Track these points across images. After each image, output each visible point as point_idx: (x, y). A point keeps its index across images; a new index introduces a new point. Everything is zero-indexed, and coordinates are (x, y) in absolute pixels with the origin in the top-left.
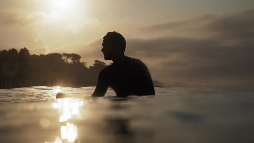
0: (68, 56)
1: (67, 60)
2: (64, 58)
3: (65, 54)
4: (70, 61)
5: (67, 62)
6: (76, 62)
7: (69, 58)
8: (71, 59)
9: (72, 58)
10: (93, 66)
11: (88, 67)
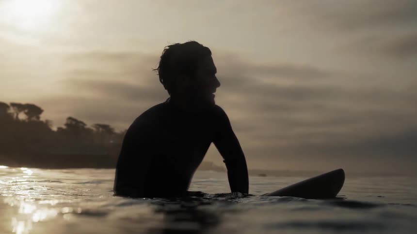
0: (20, 107)
1: (17, 114)
2: (12, 110)
3: (14, 105)
4: (22, 116)
5: (17, 117)
6: (34, 119)
7: (20, 111)
8: (26, 113)
9: (26, 111)
10: (64, 127)
11: (55, 129)
